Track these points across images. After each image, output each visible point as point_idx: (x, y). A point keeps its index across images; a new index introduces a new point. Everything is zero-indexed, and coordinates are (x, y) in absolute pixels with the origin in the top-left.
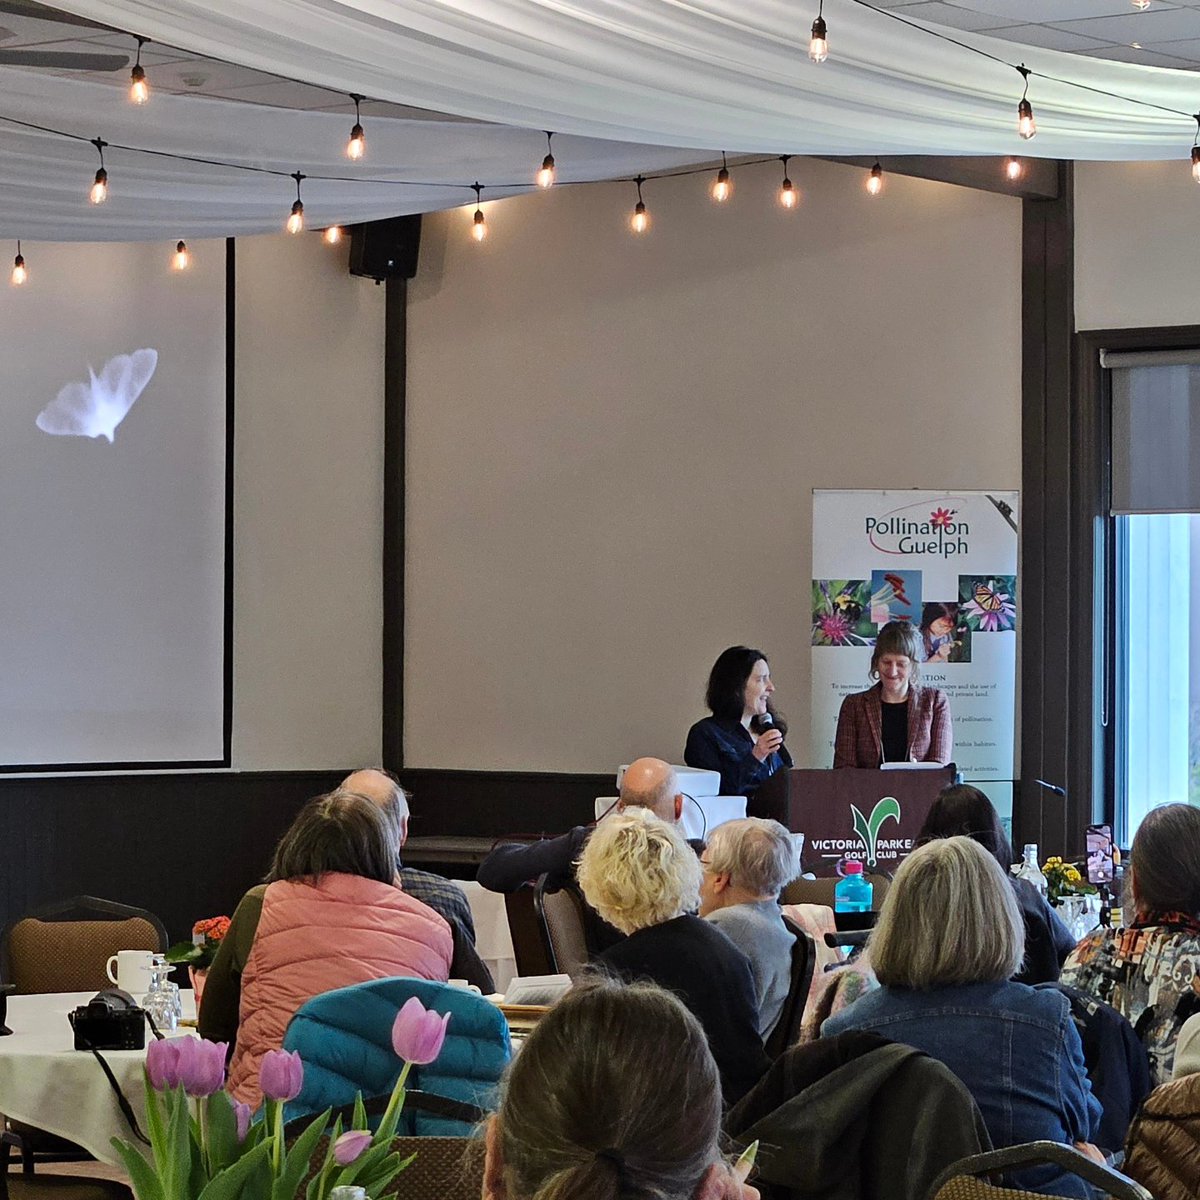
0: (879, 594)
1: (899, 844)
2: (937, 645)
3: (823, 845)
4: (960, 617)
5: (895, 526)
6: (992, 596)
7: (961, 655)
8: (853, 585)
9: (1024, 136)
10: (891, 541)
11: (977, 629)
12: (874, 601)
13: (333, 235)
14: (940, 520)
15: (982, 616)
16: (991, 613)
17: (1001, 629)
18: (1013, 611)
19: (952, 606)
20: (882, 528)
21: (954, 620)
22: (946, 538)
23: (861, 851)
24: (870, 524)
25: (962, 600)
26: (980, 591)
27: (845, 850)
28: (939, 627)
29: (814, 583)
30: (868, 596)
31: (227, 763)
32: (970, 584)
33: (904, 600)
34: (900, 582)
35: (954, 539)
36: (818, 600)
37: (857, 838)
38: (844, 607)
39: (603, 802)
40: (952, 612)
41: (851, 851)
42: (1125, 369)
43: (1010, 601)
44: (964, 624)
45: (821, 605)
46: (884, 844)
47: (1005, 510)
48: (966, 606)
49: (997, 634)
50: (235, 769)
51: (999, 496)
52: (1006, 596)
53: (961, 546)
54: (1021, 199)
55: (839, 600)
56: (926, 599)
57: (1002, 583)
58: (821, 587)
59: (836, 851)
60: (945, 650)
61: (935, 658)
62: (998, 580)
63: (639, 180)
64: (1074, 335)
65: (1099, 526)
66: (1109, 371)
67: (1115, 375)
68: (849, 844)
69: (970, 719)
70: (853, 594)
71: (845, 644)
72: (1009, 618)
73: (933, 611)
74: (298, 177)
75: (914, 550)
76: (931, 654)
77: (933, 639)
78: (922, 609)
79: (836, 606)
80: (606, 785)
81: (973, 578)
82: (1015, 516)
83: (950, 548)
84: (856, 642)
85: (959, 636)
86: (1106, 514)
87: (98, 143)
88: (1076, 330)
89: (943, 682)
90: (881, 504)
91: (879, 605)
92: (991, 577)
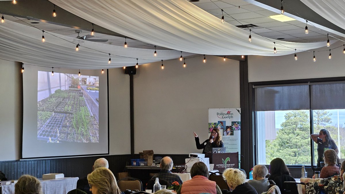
0: (219, 125)
1: (230, 165)
2: (228, 133)
3: (218, 165)
4: (232, 128)
5: (222, 114)
6: (237, 125)
7: (232, 134)
8: (215, 123)
10: (221, 116)
11: (235, 130)
12: (218, 126)
13: (124, 68)
14: (229, 113)
15: (235, 128)
16: (237, 128)
17: (238, 130)
18: (240, 127)
19: (230, 126)
20: (220, 114)
21: (231, 129)
23: (224, 166)
24: (218, 114)
25: (232, 125)
26: (235, 124)
27: (222, 166)
28: (229, 130)
29: (209, 123)
30: (217, 125)
31: (109, 154)
32: (233, 123)
33: (223, 126)
34: (222, 123)
36: (209, 126)
38: (214, 127)
39: (187, 160)
40: (231, 127)
42: (256, 88)
43: (239, 126)
44: (233, 129)
46: (228, 165)
47: (239, 111)
49: (237, 131)
51: (238, 109)
52: (239, 125)
53: (232, 117)
54: (239, 61)
55: (213, 126)
56: (226, 126)
58: (210, 124)
59: (220, 166)
60: (229, 133)
61: (228, 135)
62: (238, 122)
63: (185, 59)
64: (248, 83)
65: (253, 113)
66: (254, 88)
67: (255, 89)
68: (222, 165)
69: (234, 144)
70: (215, 125)
72: (239, 128)
73: (228, 127)
74: (137, 59)
75: (225, 118)
76: (227, 134)
77: (228, 132)
78: (226, 127)
79: (212, 127)
80: (187, 156)
81: (234, 122)
82: (240, 112)
83: (230, 117)
85: (232, 131)
86: (254, 111)
87: (110, 54)
88: (249, 82)
89: (229, 139)
90: (219, 111)
91: (219, 127)
92: (237, 122)
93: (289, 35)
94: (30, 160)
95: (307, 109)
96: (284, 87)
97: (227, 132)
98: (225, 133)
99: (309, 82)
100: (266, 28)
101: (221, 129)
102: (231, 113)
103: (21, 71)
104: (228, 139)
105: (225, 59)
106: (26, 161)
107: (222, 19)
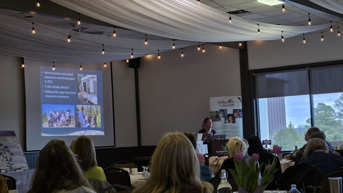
0: (221, 113)
2: (230, 121)
3: (218, 152)
5: (223, 102)
6: (238, 112)
7: (234, 122)
8: (217, 112)
9: (259, 35)
10: (222, 105)
13: (128, 61)
15: (237, 116)
17: (240, 117)
18: (241, 115)
20: (221, 103)
21: (233, 116)
22: (231, 104)
23: (224, 152)
24: (219, 102)
25: (234, 113)
26: (236, 112)
28: (230, 118)
29: (210, 112)
30: (219, 113)
31: (115, 146)
33: (224, 114)
34: (224, 111)
35: (232, 104)
36: (211, 114)
37: (223, 150)
38: (215, 115)
40: (232, 115)
41: (222, 152)
42: (257, 76)
44: (234, 117)
45: (212, 115)
47: (239, 99)
48: (234, 114)
50: (116, 147)
51: (238, 97)
52: (240, 112)
53: (233, 105)
54: (239, 50)
55: (214, 114)
57: (240, 110)
58: (211, 112)
59: (220, 153)
60: (231, 121)
63: (182, 49)
65: (254, 101)
66: (254, 76)
67: (255, 77)
68: (222, 151)
69: (236, 132)
71: (216, 121)
72: (241, 116)
73: (229, 115)
75: (226, 106)
78: (227, 115)
79: (214, 115)
82: (241, 100)
83: (231, 105)
84: (217, 121)
85: (233, 119)
86: (255, 98)
87: (103, 45)
88: (249, 70)
89: (231, 126)
90: (220, 99)
91: (221, 115)
92: (238, 110)
93: (284, 20)
94: (35, 153)
95: (307, 94)
96: (283, 73)
97: (228, 120)
98: (227, 121)
99: (308, 67)
100: (258, 14)
101: (223, 117)
102: (232, 101)
103: (21, 66)
104: (229, 127)
105: (221, 47)
106: (31, 154)
107: (198, 1)
